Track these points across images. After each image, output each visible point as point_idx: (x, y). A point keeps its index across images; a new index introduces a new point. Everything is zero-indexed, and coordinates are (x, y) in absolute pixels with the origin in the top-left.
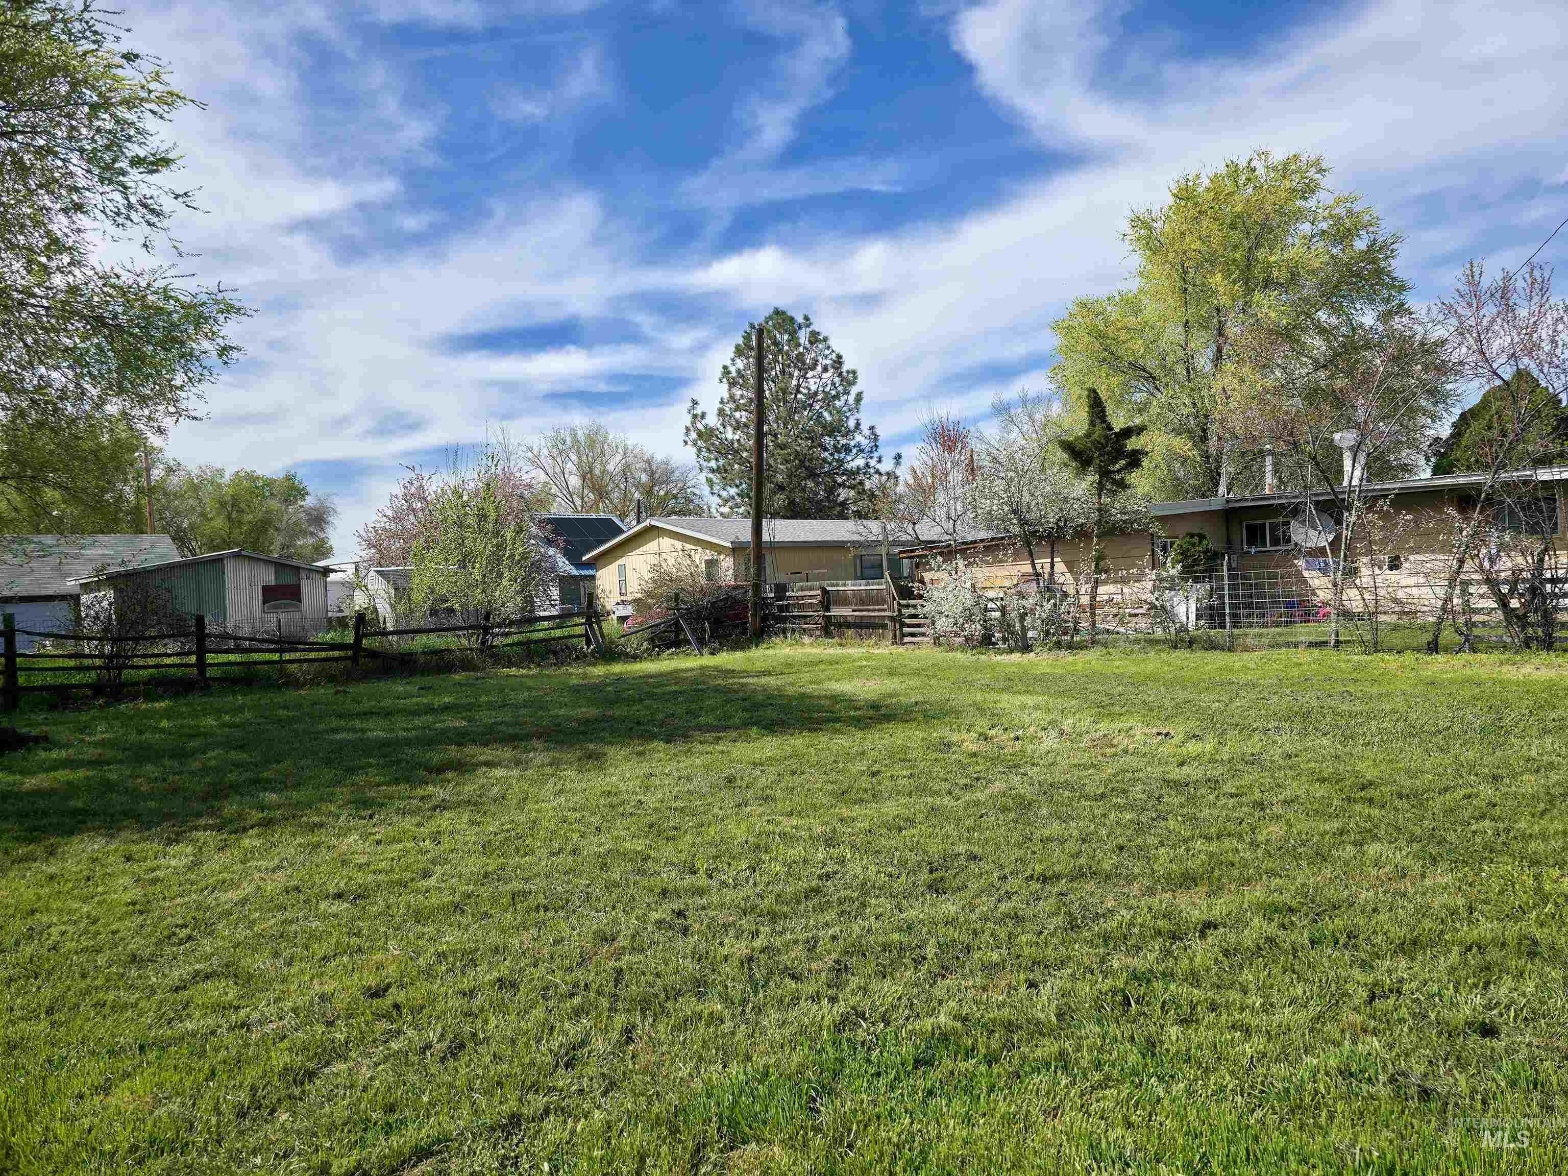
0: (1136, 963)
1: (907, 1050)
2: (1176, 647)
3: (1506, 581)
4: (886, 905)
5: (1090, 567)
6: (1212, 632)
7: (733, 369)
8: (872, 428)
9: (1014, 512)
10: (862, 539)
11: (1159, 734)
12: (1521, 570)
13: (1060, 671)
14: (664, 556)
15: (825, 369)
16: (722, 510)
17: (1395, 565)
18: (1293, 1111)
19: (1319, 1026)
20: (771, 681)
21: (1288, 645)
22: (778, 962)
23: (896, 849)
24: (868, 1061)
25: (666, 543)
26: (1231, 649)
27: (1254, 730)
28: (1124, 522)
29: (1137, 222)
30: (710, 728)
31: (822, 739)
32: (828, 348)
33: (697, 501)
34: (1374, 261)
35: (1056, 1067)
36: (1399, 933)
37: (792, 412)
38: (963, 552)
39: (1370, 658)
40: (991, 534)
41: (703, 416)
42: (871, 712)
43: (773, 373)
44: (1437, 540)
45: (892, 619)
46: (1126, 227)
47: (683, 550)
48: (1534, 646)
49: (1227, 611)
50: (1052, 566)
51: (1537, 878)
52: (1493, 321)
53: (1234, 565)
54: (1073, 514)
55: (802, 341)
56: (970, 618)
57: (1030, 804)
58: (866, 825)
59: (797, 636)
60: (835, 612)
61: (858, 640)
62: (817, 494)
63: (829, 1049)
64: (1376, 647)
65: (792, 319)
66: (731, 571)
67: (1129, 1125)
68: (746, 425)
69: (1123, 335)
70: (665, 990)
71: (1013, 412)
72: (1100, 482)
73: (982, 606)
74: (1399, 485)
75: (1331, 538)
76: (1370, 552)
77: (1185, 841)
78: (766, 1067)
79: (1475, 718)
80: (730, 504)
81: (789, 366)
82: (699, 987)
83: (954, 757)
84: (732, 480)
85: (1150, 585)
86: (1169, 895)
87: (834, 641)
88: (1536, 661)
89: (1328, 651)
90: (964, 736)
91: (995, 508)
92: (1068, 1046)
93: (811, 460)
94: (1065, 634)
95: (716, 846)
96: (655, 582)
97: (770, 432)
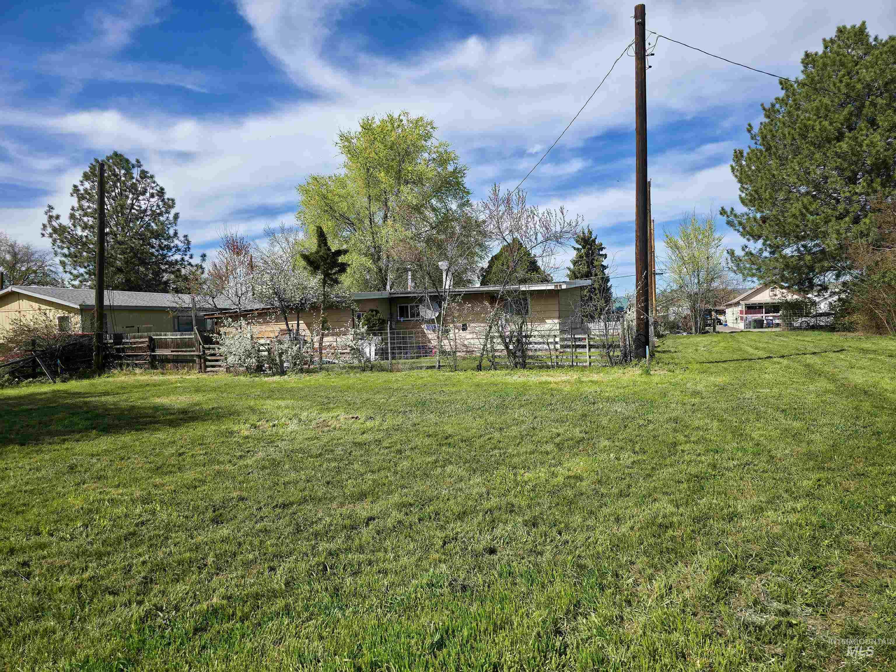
0: (332, 546)
1: (189, 625)
2: (364, 371)
3: (508, 337)
4: (182, 535)
5: (319, 327)
6: (382, 362)
7: (81, 188)
8: (186, 236)
9: (276, 293)
10: (178, 306)
11: (353, 418)
12: (514, 332)
13: (301, 385)
14: (22, 313)
15: (152, 196)
16: (74, 283)
17: (464, 328)
18: (405, 610)
19: (419, 563)
20: (110, 399)
21: (418, 368)
22: (100, 586)
23: (192, 500)
24: (163, 637)
25: (24, 304)
26: (391, 371)
27: (400, 413)
28: (338, 302)
29: (342, 137)
30: (58, 433)
31: (145, 435)
32: (154, 182)
33: (53, 275)
34: (457, 178)
35: (283, 615)
36: (457, 509)
37: (128, 221)
38: (245, 316)
39: (453, 374)
40: (262, 306)
41: (58, 217)
42: (181, 416)
43: (113, 194)
44: (480, 317)
45: (199, 357)
46: (337, 139)
47: (40, 309)
48: (518, 366)
49: (389, 351)
50: (298, 325)
51: (515, 475)
52: (503, 214)
53: (393, 327)
54: (310, 296)
55: (135, 175)
56: (249, 356)
57: (279, 463)
58: (173, 487)
59: (131, 368)
60: (159, 352)
61: (176, 370)
62: (146, 275)
63: (135, 636)
64: (455, 368)
65: (127, 161)
66: (79, 325)
67: (321, 638)
68: (92, 227)
69: (336, 199)
70: (9, 619)
71: (276, 235)
72: (324, 280)
73: (257, 348)
74: (467, 290)
75: (437, 314)
76: (453, 322)
77: (362, 475)
78: (87, 657)
79: (494, 401)
80: (80, 279)
81: (126, 191)
82: (37, 612)
83: (235, 439)
84: (82, 263)
85: (351, 337)
86: (351, 506)
87: (158, 371)
88: (519, 373)
89: (435, 370)
90: (242, 426)
91: (264, 290)
92: (291, 600)
93: (142, 254)
94: (305, 364)
95: (58, 514)
96: (15, 331)
97: (111, 233)
